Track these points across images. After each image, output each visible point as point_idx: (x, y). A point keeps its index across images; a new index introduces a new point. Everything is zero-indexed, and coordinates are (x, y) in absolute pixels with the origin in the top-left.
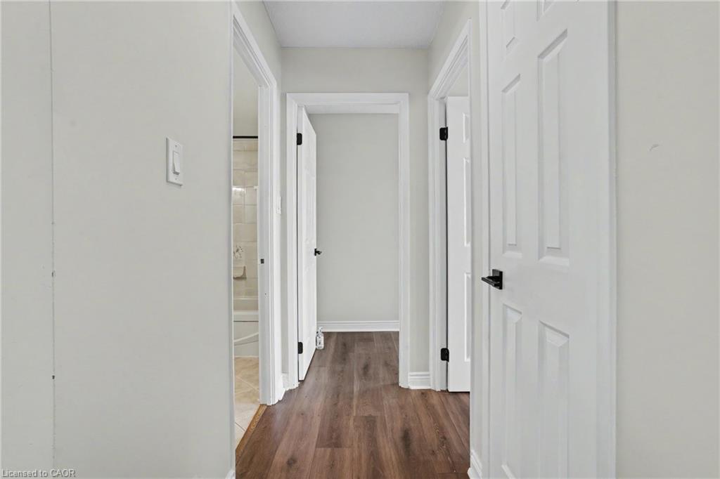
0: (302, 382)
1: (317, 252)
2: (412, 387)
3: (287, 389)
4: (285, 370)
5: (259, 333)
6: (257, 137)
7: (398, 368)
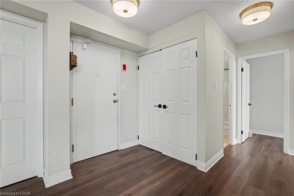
0: (243, 143)
1: (249, 104)
2: (290, 154)
3: (237, 143)
4: (236, 137)
5: (229, 127)
6: (228, 69)
7: (283, 146)
